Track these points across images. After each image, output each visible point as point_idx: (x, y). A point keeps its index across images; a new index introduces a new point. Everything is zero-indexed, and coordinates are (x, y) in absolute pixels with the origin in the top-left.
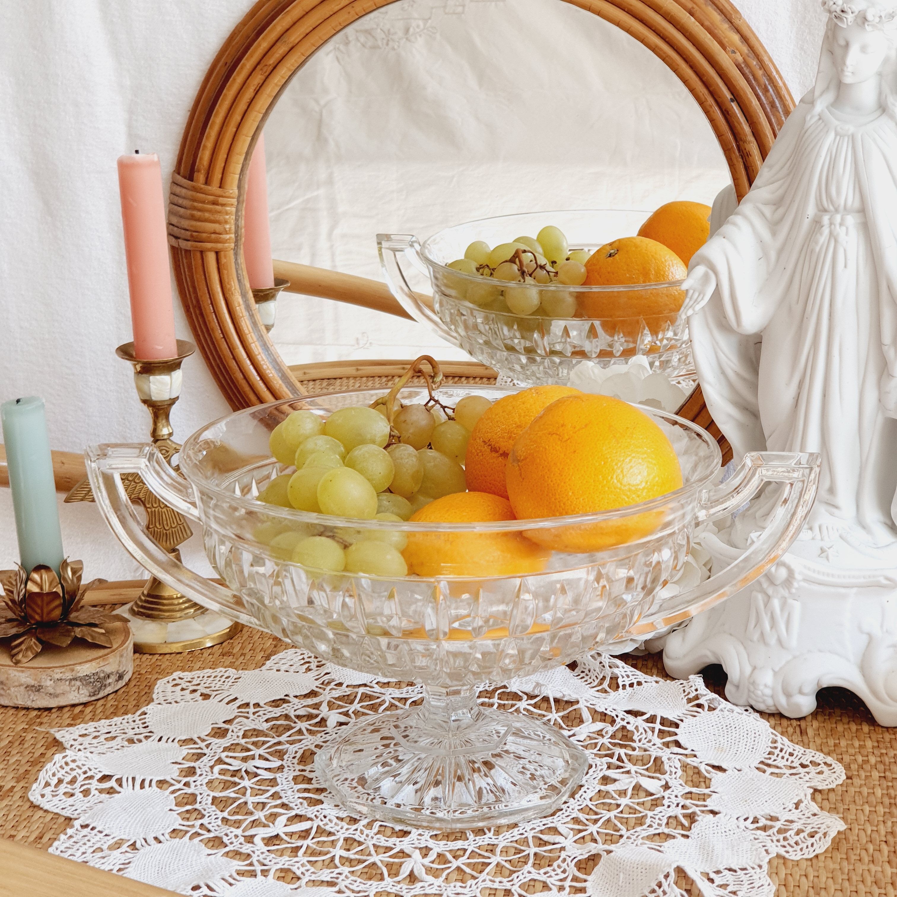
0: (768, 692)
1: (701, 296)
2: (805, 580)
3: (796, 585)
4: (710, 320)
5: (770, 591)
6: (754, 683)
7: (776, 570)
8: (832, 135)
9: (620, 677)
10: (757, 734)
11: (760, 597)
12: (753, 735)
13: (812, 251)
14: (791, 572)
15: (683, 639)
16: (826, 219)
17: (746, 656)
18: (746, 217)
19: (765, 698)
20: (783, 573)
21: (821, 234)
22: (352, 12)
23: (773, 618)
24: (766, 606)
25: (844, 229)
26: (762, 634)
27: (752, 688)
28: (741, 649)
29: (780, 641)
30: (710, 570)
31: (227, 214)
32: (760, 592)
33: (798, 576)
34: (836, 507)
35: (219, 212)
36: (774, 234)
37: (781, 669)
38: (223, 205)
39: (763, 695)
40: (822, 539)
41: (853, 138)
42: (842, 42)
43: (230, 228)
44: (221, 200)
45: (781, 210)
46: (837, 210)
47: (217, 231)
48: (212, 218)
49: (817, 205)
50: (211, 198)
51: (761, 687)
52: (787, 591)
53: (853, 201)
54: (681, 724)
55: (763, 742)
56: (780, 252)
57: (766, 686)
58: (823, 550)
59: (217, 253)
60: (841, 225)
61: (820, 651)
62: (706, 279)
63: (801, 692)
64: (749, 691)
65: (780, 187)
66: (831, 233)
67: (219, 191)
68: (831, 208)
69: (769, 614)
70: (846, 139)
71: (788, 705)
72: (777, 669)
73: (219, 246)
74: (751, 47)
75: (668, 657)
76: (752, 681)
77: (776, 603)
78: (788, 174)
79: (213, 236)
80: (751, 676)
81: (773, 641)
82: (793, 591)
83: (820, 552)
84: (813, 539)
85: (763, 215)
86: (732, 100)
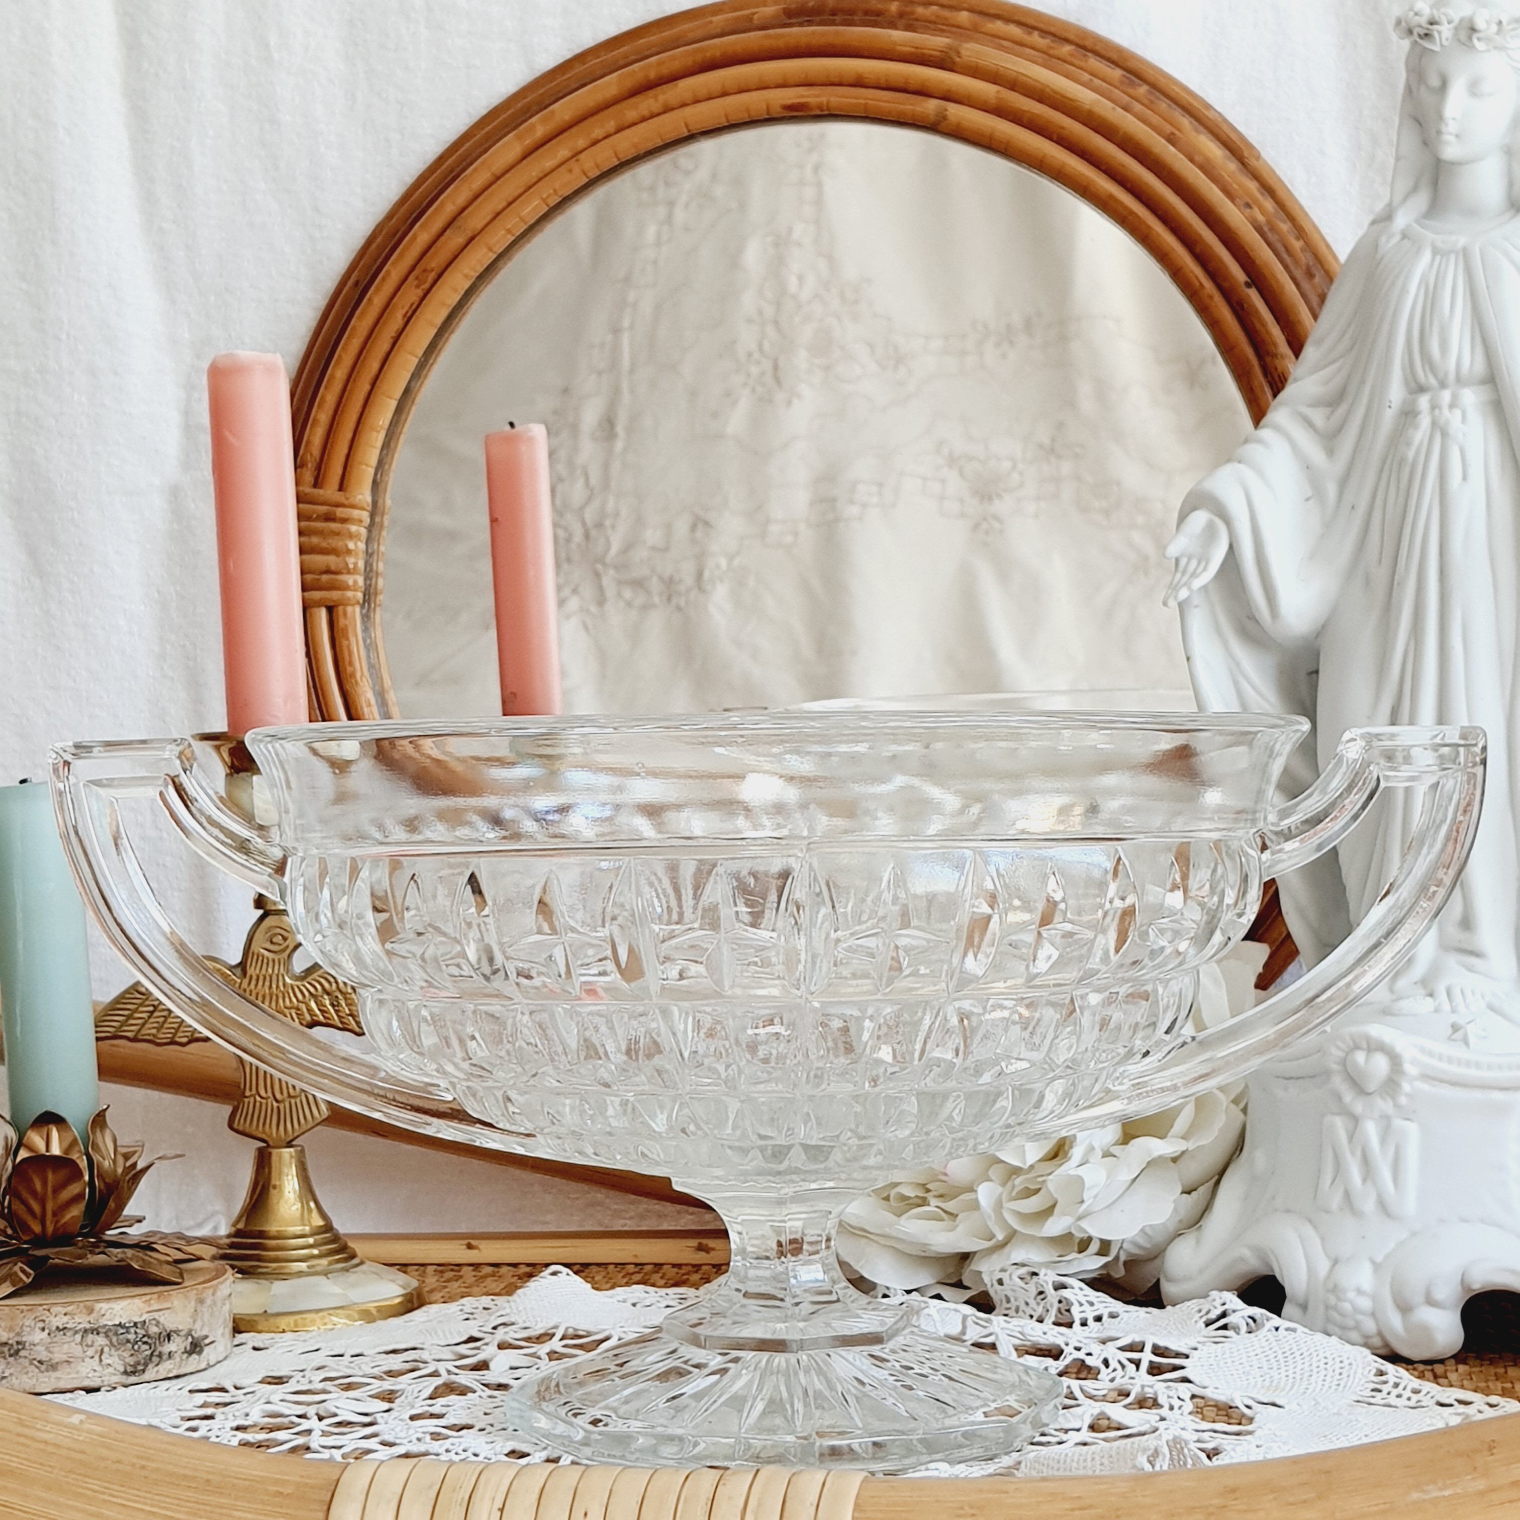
0: (1365, 1303)
1: (1203, 564)
2: (1426, 1077)
3: (1406, 1087)
4: (1223, 619)
5: (1358, 1108)
6: (1335, 1289)
7: (1367, 1060)
8: (1426, 257)
9: (1076, 1304)
10: (1346, 1362)
11: (1340, 1125)
12: (1338, 1365)
13: (1402, 461)
14: (1395, 1060)
15: (1198, 1242)
16: (1424, 401)
17: (1318, 1241)
18: (1278, 429)
19: (1360, 1317)
20: (1380, 1064)
21: (1416, 427)
22: (577, 170)
23: (1366, 1162)
24: (1351, 1138)
25: (1458, 413)
26: (1347, 1195)
27: (1332, 1300)
28: (1309, 1230)
29: (1383, 1206)
30: (1245, 1111)
31: (351, 536)
32: (1339, 1114)
33: (1408, 1068)
34: (1476, 954)
35: (337, 534)
36: (1330, 452)
37: (1387, 1257)
38: (344, 521)
39: (1356, 1310)
40: (1454, 1011)
41: (1466, 253)
42: (1435, 82)
43: (355, 564)
44: (340, 512)
45: (1341, 410)
46: (1443, 385)
47: (333, 568)
48: (324, 544)
49: (1406, 382)
50: (323, 509)
51: (1351, 1295)
52: (1390, 1102)
53: (1472, 364)
54: (1193, 1354)
55: (1359, 1375)
56: (1343, 483)
57: (1359, 1292)
58: (1455, 1028)
59: (330, 610)
60: (1452, 406)
61: (1464, 1220)
62: (1210, 532)
63: (1430, 1301)
64: (1327, 1307)
65: (1339, 370)
66: (1434, 424)
67: (339, 497)
68: (1433, 381)
69: (1359, 1153)
70: (1453, 258)
71: (1406, 1328)
72: (1379, 1259)
73: (335, 595)
74: (1281, 205)
75: (1169, 1280)
76: (1331, 1286)
77: (1371, 1129)
78: (1352, 348)
79: (325, 577)
80: (1328, 1277)
81: (1369, 1205)
82: (1403, 1100)
83: (1450, 1031)
84: (1437, 1011)
85: (1309, 423)
86: (1248, 285)
